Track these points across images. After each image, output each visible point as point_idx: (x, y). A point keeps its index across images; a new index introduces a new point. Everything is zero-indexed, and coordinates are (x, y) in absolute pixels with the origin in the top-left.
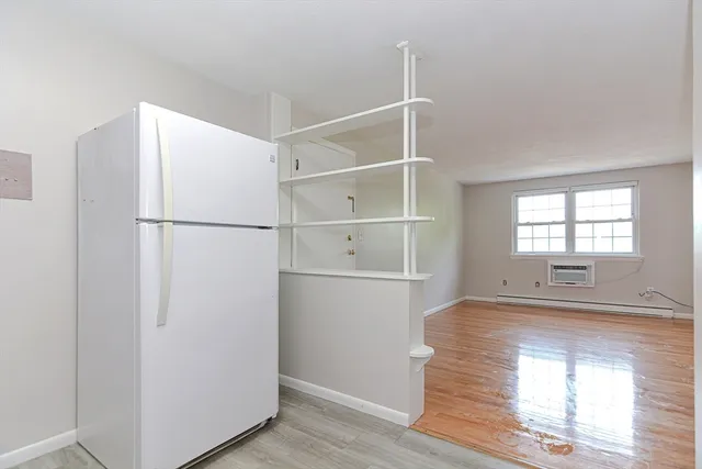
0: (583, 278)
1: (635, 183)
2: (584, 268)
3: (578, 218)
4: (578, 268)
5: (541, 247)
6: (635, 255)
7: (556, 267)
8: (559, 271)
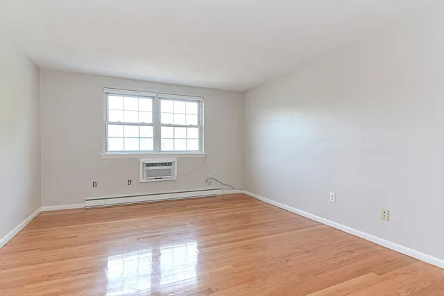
0: (169, 173)
1: (201, 99)
2: (170, 164)
3: (163, 121)
4: (165, 164)
5: (132, 146)
6: (200, 152)
7: (148, 165)
8: (151, 168)
